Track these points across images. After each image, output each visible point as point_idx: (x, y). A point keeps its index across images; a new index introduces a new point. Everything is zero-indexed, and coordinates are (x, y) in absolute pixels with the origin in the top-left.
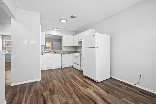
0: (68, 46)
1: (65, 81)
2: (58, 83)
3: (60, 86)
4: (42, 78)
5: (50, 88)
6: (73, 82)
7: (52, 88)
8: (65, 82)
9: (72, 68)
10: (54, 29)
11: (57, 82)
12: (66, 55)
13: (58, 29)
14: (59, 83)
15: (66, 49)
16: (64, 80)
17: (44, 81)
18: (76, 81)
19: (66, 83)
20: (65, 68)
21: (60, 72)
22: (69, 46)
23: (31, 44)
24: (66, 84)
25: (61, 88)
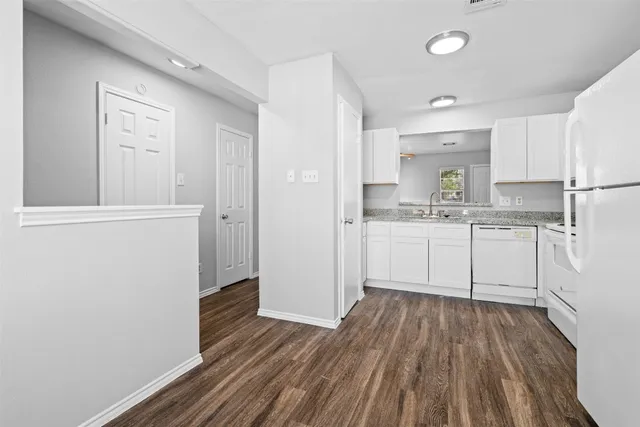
0: (524, 179)
1: (415, 383)
2: (374, 374)
3: (366, 397)
4: (347, 323)
5: (323, 382)
6: (457, 413)
7: (333, 381)
8: (414, 389)
9: (531, 319)
10: (437, 104)
11: (379, 362)
12: (497, 233)
13: (454, 98)
14: (379, 378)
15: (513, 199)
16: (419, 369)
17: (339, 339)
18: (490, 416)
19: (411, 396)
20: (488, 306)
21: (442, 318)
22: (531, 178)
23: (305, 180)
24: (406, 403)
25: (364, 407)
